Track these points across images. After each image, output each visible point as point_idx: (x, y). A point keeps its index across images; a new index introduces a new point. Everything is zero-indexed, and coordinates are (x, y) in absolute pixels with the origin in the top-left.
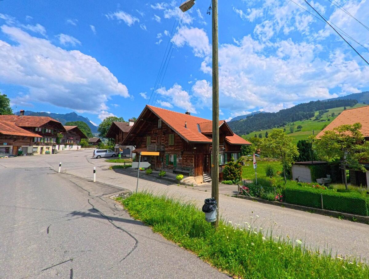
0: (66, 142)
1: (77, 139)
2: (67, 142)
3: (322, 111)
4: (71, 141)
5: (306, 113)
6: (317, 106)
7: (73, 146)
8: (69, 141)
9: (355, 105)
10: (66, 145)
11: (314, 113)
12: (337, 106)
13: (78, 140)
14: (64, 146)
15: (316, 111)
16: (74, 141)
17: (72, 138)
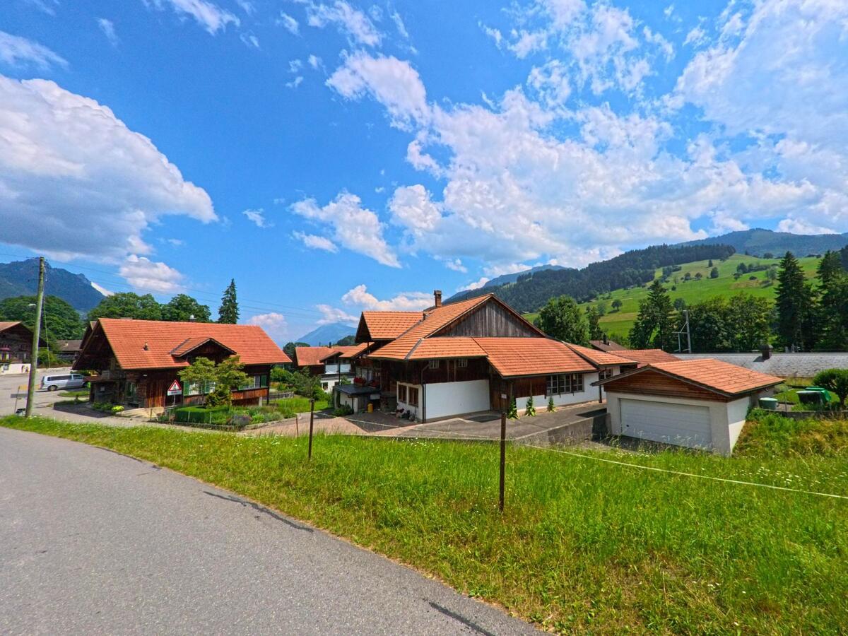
3: (668, 269)
6: (661, 258)
7: (11, 366)
9: (730, 257)
12: (699, 259)
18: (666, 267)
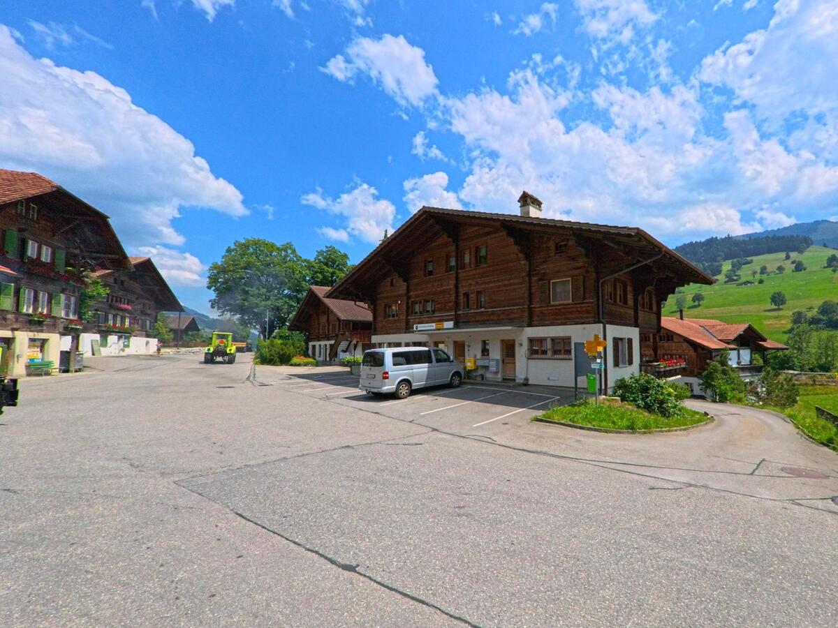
0: (106, 320)
1: (143, 313)
2: (111, 323)
3: (738, 262)
4: (123, 319)
5: (703, 265)
6: (726, 250)
8: (115, 317)
9: (808, 250)
10: (105, 334)
11: (722, 265)
12: (770, 251)
13: (149, 315)
14: (97, 337)
15: (726, 259)
16: (134, 320)
17: (130, 308)
18: (735, 260)
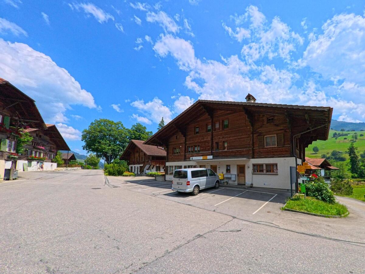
2: (33, 155)
4: (40, 153)
8: (36, 152)
10: (30, 160)
13: (53, 152)
14: (26, 162)
16: (45, 154)
17: (43, 148)
